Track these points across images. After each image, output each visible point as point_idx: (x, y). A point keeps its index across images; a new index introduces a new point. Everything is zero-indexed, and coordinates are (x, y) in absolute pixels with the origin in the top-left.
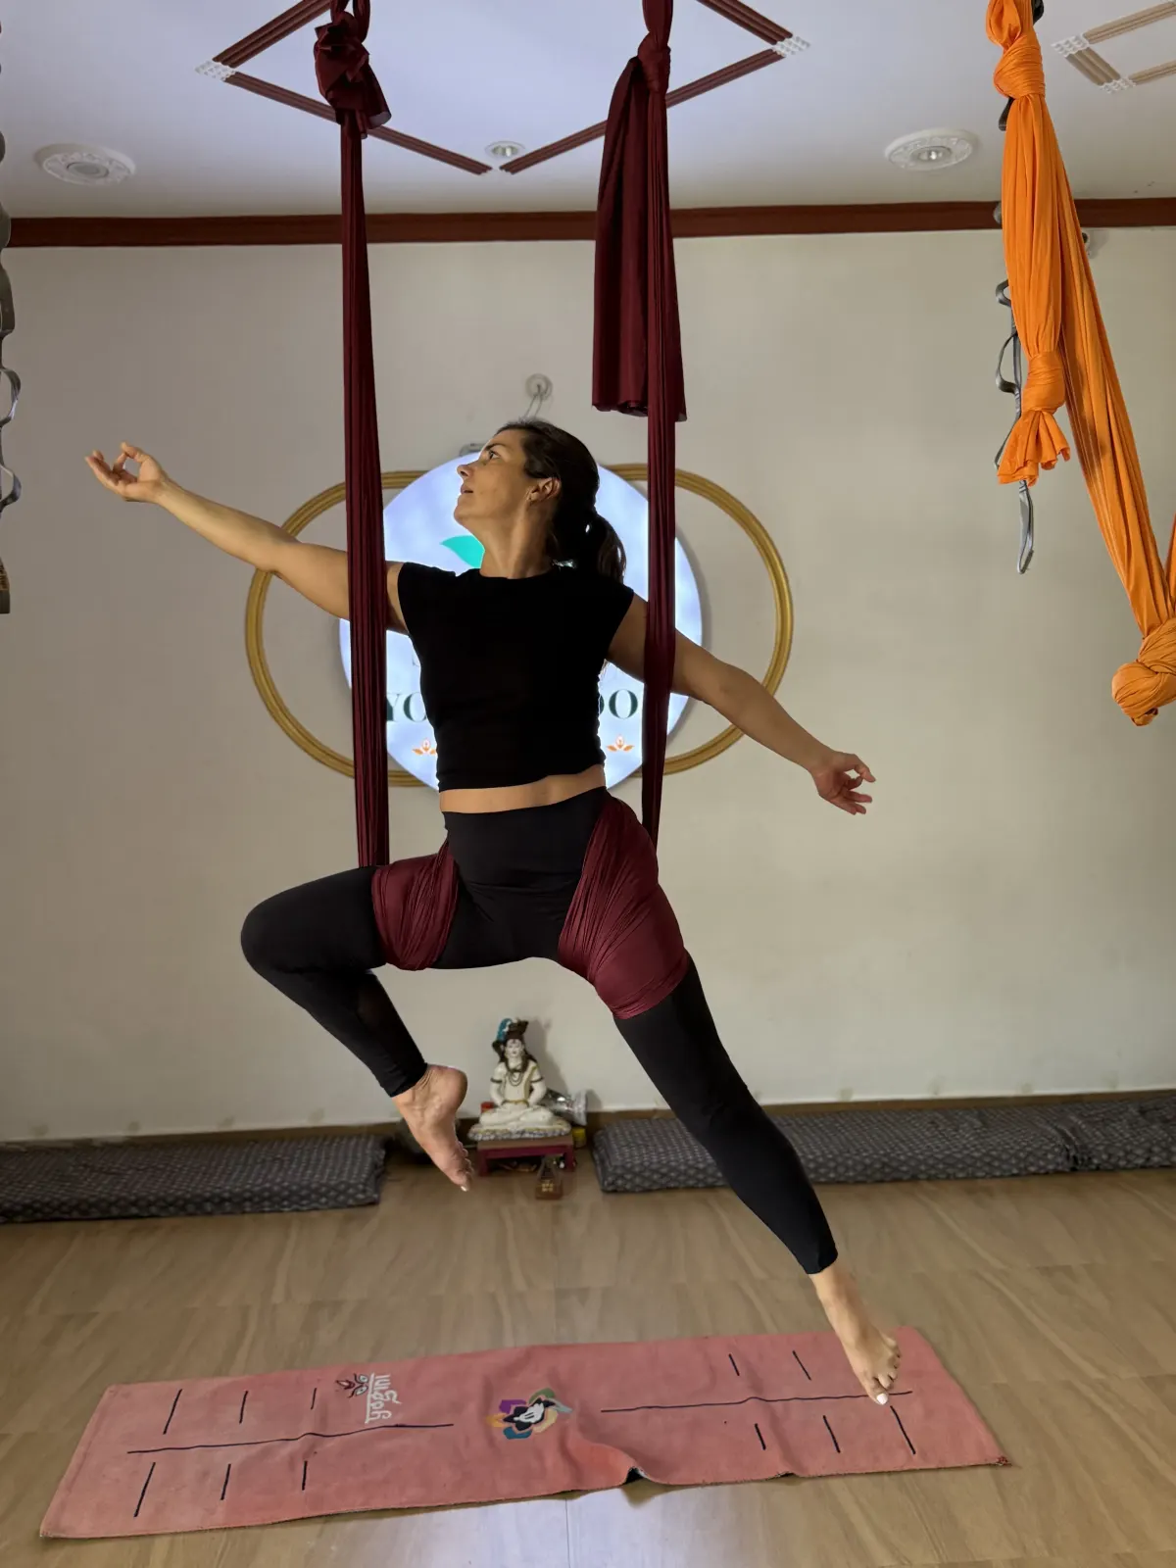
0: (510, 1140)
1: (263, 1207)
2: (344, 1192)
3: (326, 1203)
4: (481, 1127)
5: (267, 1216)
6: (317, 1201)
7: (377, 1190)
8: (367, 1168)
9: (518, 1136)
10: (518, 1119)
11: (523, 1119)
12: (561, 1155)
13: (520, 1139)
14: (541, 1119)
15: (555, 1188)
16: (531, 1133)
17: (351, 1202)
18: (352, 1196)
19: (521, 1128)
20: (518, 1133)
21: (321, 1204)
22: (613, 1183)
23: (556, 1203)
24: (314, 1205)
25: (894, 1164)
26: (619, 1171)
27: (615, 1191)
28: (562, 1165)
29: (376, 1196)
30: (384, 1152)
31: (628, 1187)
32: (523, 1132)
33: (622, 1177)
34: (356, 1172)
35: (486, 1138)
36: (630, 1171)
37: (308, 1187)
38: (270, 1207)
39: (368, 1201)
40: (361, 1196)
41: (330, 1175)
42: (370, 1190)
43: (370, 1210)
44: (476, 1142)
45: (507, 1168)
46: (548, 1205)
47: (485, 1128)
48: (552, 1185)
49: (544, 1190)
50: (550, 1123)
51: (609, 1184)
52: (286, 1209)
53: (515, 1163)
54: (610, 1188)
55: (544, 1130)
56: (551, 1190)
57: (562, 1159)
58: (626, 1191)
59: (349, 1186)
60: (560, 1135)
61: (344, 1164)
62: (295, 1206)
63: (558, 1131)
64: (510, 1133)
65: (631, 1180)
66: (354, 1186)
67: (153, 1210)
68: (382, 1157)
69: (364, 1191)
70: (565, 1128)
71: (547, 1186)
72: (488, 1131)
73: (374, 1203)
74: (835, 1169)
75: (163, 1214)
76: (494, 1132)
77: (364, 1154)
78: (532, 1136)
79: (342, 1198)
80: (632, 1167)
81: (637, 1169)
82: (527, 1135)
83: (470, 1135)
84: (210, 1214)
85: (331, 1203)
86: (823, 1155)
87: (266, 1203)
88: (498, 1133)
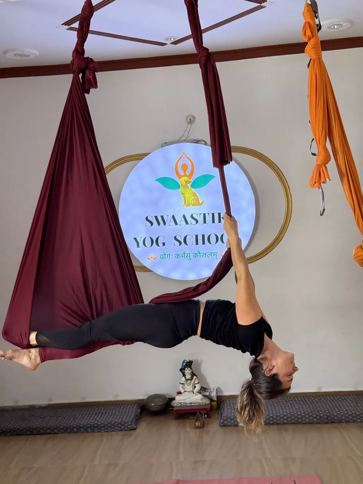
0: (186, 406)
1: (95, 430)
2: (123, 425)
3: (117, 429)
4: (176, 401)
5: (96, 434)
6: (114, 428)
7: (136, 425)
8: (133, 416)
9: (190, 405)
10: (190, 398)
11: (191, 398)
12: (206, 412)
13: (191, 406)
14: (198, 398)
15: (201, 424)
16: (194, 404)
17: (126, 428)
18: (127, 427)
19: (190, 402)
20: (189, 403)
21: (116, 429)
22: (223, 423)
23: (201, 430)
24: (113, 430)
25: (332, 416)
26: (225, 418)
27: (224, 426)
28: (206, 416)
29: (135, 427)
30: (140, 410)
31: (229, 424)
32: (192, 403)
33: (227, 420)
34: (128, 417)
35: (178, 405)
36: (230, 418)
37: (110, 423)
38: (97, 430)
39: (132, 428)
40: (129, 426)
41: (119, 418)
42: (133, 425)
43: (133, 432)
44: (174, 407)
45: (185, 416)
46: (198, 431)
47: (177, 401)
48: (200, 423)
49: (197, 425)
50: (202, 399)
51: (222, 423)
52: (103, 431)
53: (189, 415)
54: (222, 425)
55: (199, 402)
56: (199, 425)
57: (206, 413)
58: (228, 426)
59: (125, 423)
60: (206, 405)
61: (124, 415)
62: (106, 430)
63: (204, 403)
64: (187, 404)
65: (230, 422)
66: (127, 423)
67: (56, 431)
68: (139, 412)
69: (131, 425)
70: (207, 401)
71: (198, 424)
72: (178, 403)
73: (135, 429)
74: (309, 418)
75: (59, 433)
76: (180, 403)
77: (132, 412)
78: (195, 405)
79: (123, 427)
80: (231, 417)
81: (232, 417)
82: (193, 404)
83: (172, 404)
84: (76, 432)
85: (119, 429)
86: (304, 413)
87: (96, 429)
88: (182, 404)
